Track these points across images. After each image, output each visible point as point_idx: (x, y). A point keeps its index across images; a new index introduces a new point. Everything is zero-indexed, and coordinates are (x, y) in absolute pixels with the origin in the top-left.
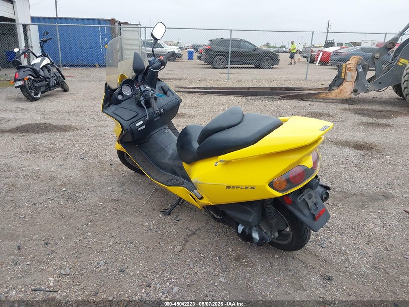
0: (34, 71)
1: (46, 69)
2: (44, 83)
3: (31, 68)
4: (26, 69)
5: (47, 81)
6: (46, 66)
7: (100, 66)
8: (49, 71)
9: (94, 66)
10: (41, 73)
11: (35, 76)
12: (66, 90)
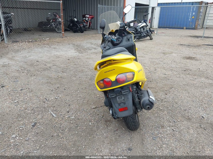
0: (136, 29)
1: (142, 28)
2: (139, 35)
3: (134, 28)
4: (132, 28)
5: (140, 34)
6: (142, 27)
7: (186, 29)
8: (144, 29)
9: (183, 28)
10: (139, 30)
11: (136, 31)
12: (151, 39)
